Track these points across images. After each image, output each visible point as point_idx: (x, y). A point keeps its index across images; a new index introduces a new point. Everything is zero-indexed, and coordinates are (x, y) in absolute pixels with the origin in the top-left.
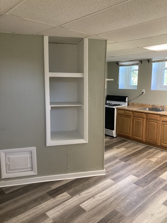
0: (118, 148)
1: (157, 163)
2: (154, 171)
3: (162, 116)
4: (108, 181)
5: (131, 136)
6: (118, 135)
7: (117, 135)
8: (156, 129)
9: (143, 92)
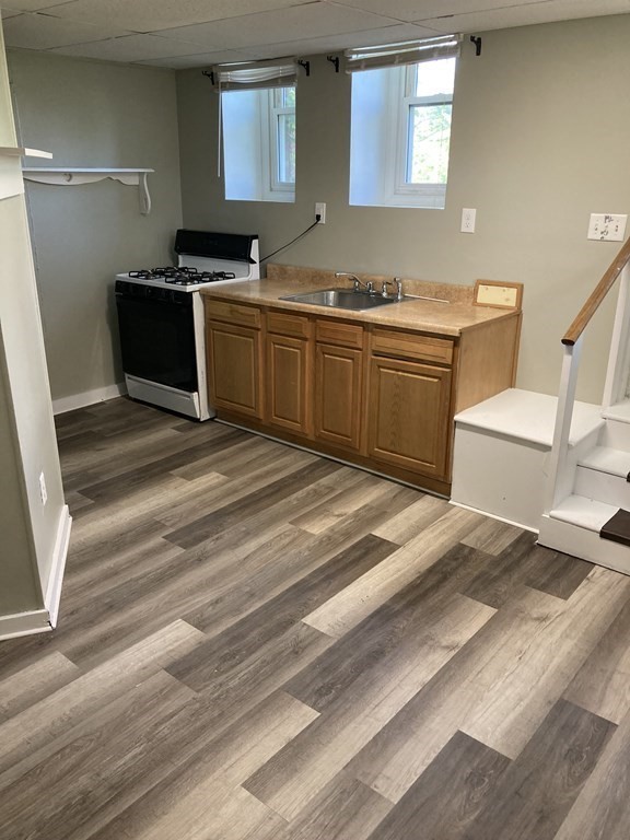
0: (189, 477)
1: (329, 541)
2: (295, 586)
3: (372, 331)
4: (54, 662)
5: (261, 417)
6: (219, 412)
7: (216, 411)
8: (351, 388)
9: (318, 217)
